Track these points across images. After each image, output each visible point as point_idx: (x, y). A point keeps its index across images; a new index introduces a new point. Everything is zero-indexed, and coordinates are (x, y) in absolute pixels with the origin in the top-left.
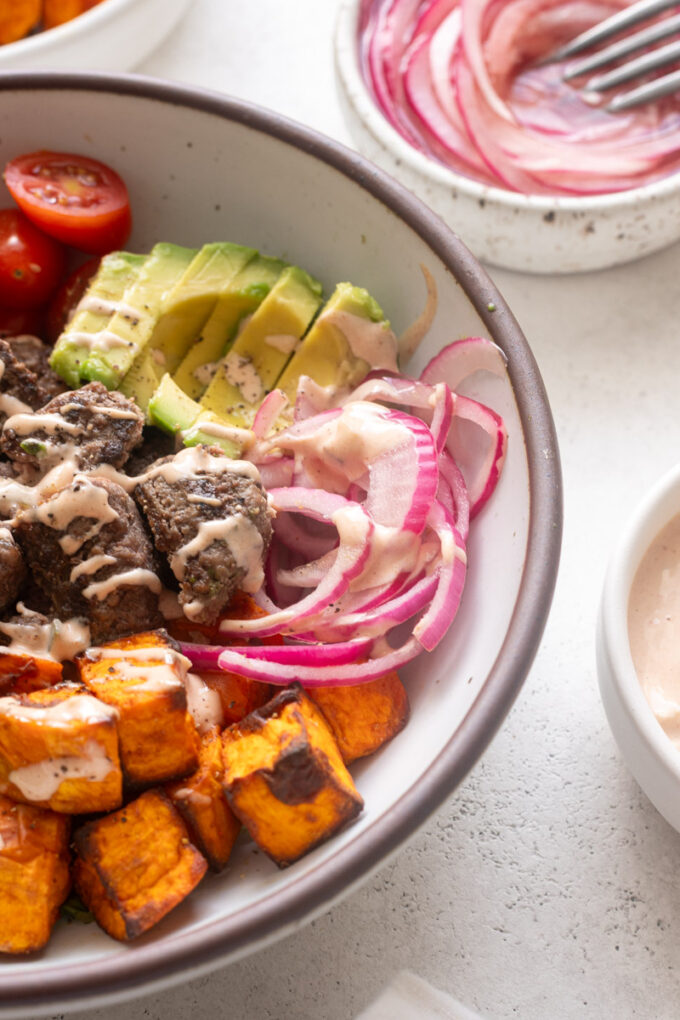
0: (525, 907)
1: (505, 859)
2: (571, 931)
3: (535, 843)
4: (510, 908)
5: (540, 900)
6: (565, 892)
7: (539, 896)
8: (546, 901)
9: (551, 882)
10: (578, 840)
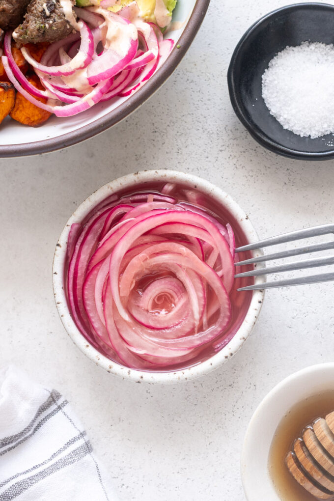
0: (299, 318)
1: (291, 298)
2: (317, 327)
3: (303, 291)
4: (293, 318)
5: (305, 315)
6: (314, 311)
7: (305, 313)
8: (307, 315)
9: (309, 308)
10: (320, 289)
